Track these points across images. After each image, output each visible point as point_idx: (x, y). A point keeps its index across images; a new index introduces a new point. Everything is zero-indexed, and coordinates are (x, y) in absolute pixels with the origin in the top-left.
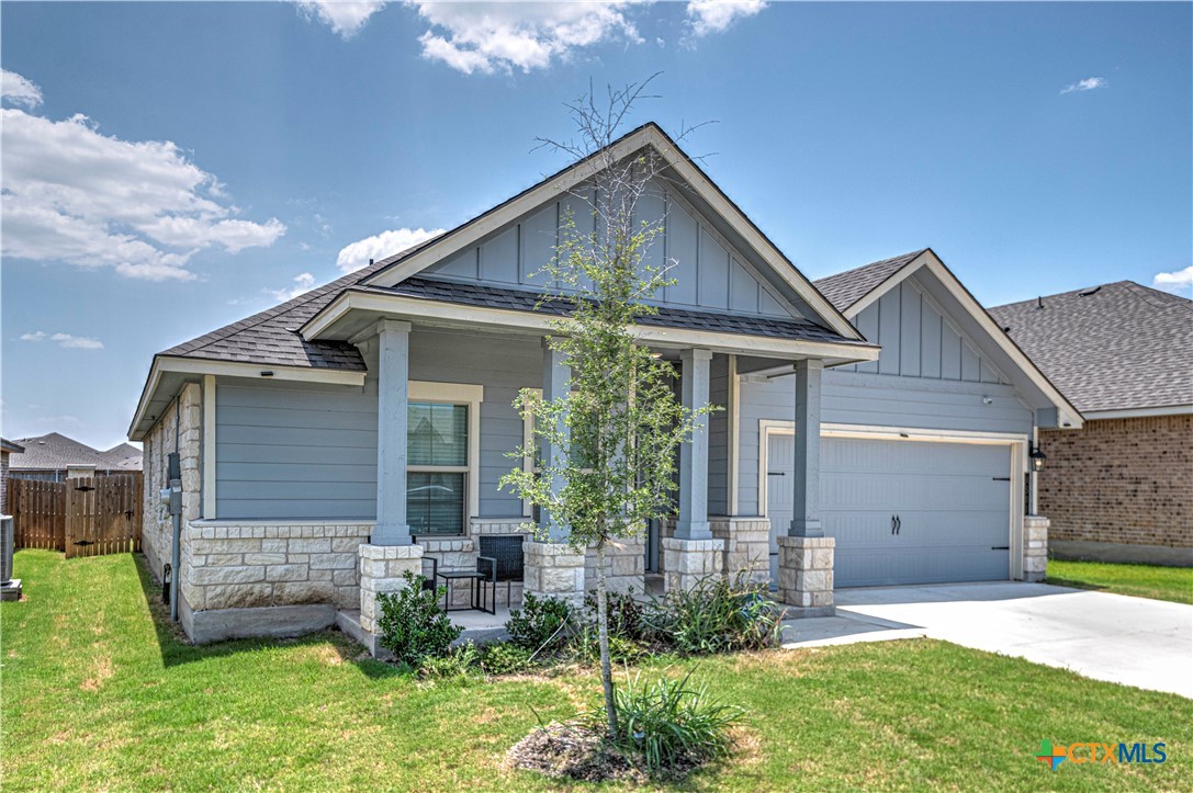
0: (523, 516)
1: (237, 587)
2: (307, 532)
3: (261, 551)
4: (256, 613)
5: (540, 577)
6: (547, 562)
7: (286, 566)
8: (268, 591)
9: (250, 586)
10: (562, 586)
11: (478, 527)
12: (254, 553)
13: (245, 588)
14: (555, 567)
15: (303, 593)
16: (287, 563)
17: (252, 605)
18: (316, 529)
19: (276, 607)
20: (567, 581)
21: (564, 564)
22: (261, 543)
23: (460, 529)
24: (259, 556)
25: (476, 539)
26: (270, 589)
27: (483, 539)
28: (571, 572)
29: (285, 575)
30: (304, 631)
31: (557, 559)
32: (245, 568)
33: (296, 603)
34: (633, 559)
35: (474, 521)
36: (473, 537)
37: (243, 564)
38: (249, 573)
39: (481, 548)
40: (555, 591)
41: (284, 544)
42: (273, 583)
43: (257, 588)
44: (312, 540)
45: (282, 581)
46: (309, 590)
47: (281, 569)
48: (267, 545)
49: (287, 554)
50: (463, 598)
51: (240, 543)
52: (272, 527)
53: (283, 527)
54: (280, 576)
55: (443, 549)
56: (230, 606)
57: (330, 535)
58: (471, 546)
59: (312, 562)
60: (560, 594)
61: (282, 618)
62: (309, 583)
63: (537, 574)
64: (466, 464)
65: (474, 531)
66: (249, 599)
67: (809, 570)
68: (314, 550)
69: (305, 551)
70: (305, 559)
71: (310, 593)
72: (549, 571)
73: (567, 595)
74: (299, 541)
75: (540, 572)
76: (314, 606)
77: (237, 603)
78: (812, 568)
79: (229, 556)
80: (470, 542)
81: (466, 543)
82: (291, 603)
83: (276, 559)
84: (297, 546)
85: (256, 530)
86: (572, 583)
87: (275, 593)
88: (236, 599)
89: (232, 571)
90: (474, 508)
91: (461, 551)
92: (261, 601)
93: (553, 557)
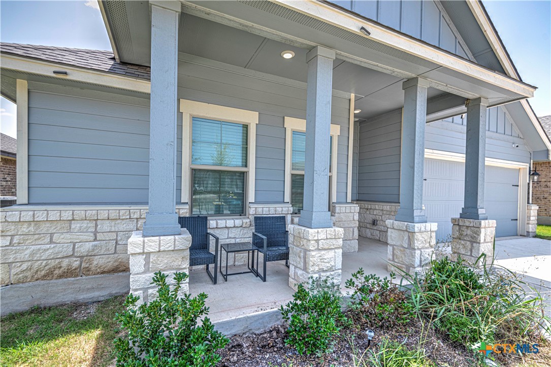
0: (284, 202)
1: (45, 262)
2: (113, 215)
3: (69, 230)
4: (64, 284)
5: (305, 258)
6: (312, 246)
7: (96, 243)
8: (76, 264)
9: (58, 261)
10: (324, 266)
11: (255, 210)
12: (62, 233)
13: (53, 263)
14: (318, 249)
15: (110, 264)
16: (95, 240)
17: (60, 277)
18: (122, 212)
19: (84, 277)
20: (329, 262)
21: (326, 247)
22: (71, 224)
23: (241, 211)
24: (68, 236)
25: (252, 218)
26: (78, 263)
27: (256, 219)
28: (331, 254)
29: (93, 250)
30: (111, 295)
31: (320, 242)
32: (52, 246)
33: (103, 273)
34: (351, 229)
35: (251, 205)
36: (250, 217)
37: (51, 242)
38: (57, 250)
39: (256, 226)
40: (318, 272)
41: (93, 224)
42: (82, 257)
43: (65, 263)
44: (119, 221)
45: (90, 256)
46: (116, 261)
47: (88, 246)
48: (75, 226)
49: (95, 233)
50: (243, 260)
51: (48, 225)
52: (80, 211)
53: (91, 211)
54: (88, 251)
55: (228, 226)
56: (37, 280)
57: (135, 216)
58: (249, 223)
59: (119, 238)
60: (322, 274)
61: (89, 286)
62: (116, 255)
63: (302, 254)
64: (246, 166)
65: (251, 213)
66: (57, 272)
67: (483, 243)
68: (121, 229)
69: (113, 229)
70: (114, 236)
71: (117, 264)
72: (313, 253)
73: (328, 274)
74: (107, 222)
75: (305, 254)
76: (121, 274)
77: (45, 276)
78: (485, 241)
79: (36, 236)
80: (248, 221)
81: (245, 221)
82: (98, 273)
83: (84, 237)
84: (105, 226)
85: (63, 214)
86: (333, 264)
87: (84, 265)
88: (43, 273)
89: (39, 250)
90: (251, 196)
91: (241, 226)
92: (69, 273)
93: (317, 241)
